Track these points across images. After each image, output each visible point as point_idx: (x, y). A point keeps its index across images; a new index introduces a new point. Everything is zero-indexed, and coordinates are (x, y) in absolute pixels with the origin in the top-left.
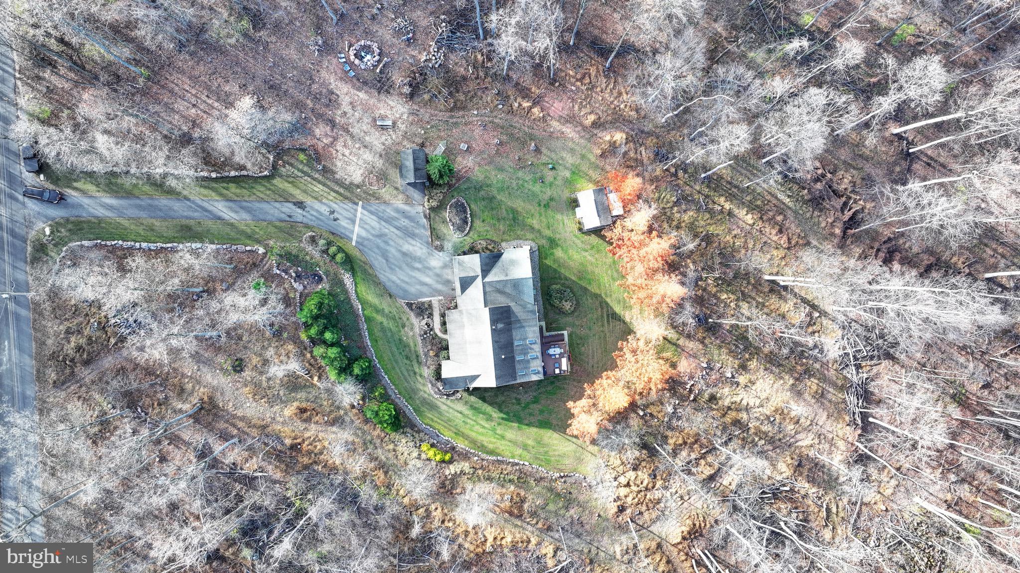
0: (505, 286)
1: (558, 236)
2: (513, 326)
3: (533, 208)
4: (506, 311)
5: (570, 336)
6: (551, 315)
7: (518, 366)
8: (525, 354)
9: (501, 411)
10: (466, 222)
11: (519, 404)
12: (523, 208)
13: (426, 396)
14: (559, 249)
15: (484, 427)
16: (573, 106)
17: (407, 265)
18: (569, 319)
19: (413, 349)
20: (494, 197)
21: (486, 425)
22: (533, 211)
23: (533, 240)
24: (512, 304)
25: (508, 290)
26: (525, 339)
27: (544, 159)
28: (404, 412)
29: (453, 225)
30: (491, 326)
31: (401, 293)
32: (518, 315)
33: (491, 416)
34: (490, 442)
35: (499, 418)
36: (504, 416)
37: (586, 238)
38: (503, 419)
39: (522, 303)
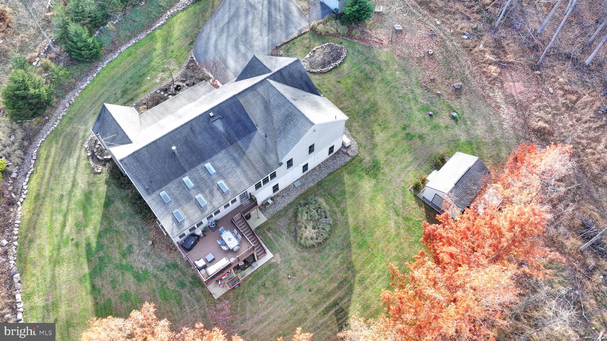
0: (279, 107)
1: (387, 170)
2: (231, 149)
3: (395, 126)
4: (245, 127)
5: (270, 265)
6: (283, 222)
7: (172, 185)
8: (198, 188)
9: (100, 236)
10: (324, 65)
11: (124, 255)
12: (385, 114)
13: (81, 134)
14: (374, 182)
15: (64, 225)
16: (535, 101)
17: (236, 40)
18: (293, 250)
19: (139, 91)
20: (372, 80)
21: (67, 229)
22: (391, 125)
23: (360, 145)
24: (260, 132)
25: (277, 115)
26: (220, 175)
27: (455, 104)
28: (47, 121)
29: (311, 57)
30: (212, 110)
31: (201, 50)
32: (251, 148)
33: (86, 226)
34: (41, 250)
35: (88, 239)
36: (94, 245)
37: (413, 203)
38: (88, 245)
39: (271, 145)
